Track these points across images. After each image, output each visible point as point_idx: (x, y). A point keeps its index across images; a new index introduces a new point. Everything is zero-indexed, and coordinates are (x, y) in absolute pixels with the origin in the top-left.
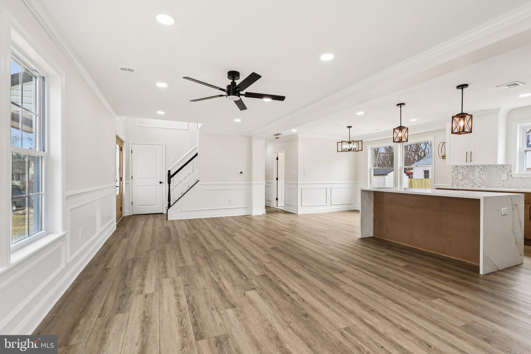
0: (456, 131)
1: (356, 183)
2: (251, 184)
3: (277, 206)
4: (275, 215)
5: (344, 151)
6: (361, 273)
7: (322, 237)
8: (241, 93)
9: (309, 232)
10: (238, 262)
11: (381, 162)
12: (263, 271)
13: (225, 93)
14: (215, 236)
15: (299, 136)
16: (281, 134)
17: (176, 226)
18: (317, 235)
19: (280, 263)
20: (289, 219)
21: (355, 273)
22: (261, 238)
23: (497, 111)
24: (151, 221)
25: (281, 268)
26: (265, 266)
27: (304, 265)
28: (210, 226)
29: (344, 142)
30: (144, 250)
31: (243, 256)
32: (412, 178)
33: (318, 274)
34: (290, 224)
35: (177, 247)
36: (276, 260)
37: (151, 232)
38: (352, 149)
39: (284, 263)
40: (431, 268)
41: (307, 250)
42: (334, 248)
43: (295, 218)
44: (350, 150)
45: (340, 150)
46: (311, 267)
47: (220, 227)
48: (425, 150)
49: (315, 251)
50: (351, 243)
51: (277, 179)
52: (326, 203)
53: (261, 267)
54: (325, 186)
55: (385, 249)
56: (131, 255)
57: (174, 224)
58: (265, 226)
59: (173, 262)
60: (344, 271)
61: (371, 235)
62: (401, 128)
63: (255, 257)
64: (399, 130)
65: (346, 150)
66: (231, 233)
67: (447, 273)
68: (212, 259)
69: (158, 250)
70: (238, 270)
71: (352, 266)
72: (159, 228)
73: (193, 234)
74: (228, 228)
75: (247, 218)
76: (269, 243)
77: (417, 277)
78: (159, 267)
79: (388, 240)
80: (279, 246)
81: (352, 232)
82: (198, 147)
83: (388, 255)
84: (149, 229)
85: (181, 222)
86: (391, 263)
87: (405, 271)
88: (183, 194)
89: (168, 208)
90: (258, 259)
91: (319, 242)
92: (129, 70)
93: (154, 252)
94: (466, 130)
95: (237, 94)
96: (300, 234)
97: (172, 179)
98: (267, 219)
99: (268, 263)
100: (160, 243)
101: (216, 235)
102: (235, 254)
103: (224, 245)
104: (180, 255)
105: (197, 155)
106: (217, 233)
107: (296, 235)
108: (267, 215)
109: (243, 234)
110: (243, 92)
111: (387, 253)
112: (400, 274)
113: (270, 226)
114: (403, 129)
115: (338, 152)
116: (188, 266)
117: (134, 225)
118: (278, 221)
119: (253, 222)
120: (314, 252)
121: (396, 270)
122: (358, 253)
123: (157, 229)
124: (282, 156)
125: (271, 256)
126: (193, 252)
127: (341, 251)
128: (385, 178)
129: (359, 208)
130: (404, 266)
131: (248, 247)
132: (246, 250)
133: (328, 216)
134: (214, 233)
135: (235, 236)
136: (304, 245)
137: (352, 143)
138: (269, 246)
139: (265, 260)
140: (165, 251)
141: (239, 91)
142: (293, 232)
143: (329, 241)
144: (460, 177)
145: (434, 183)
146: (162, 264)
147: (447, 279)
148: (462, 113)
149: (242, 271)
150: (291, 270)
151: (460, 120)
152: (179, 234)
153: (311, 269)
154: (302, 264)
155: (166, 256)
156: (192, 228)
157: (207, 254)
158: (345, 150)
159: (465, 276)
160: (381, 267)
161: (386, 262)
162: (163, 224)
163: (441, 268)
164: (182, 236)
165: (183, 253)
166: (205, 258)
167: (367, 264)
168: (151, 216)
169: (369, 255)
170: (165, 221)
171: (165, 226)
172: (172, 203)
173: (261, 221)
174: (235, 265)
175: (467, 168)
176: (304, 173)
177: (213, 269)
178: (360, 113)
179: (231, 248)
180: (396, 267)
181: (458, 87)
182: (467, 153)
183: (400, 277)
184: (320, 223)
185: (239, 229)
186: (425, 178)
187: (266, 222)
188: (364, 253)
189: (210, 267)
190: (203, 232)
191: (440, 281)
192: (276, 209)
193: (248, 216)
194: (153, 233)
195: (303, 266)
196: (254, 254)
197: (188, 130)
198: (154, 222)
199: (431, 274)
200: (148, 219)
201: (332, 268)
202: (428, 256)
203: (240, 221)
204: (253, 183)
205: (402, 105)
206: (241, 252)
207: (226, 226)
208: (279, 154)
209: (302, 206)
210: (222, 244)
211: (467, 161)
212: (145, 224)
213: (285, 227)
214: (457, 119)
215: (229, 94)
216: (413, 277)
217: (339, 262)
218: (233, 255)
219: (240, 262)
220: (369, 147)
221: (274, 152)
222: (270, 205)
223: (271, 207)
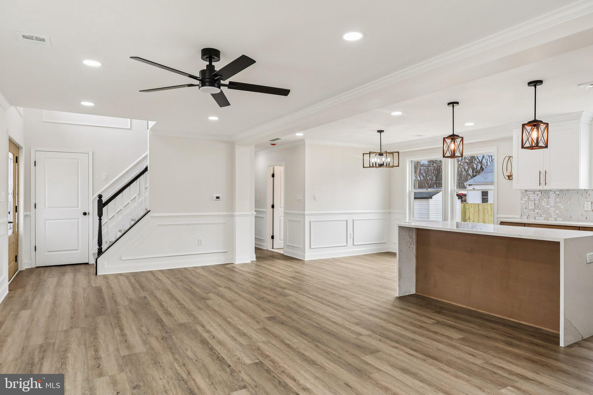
0: (527, 145)
1: (390, 213)
2: (233, 216)
3: (273, 248)
4: (269, 262)
5: (373, 167)
6: (401, 353)
7: (343, 297)
8: (222, 82)
9: (323, 290)
10: (216, 344)
11: (422, 178)
12: (257, 357)
13: (197, 82)
14: (178, 301)
15: (307, 142)
16: (279, 139)
17: (112, 285)
18: (334, 294)
19: (283, 342)
20: (292, 268)
21: (393, 354)
22: (251, 302)
24: (68, 277)
25: (285, 350)
26: (259, 349)
27: (318, 344)
28: (168, 283)
29: (373, 153)
30: (60, 330)
31: (225, 332)
32: (465, 201)
33: (340, 358)
34: (293, 278)
35: (116, 322)
36: (276, 337)
37: (70, 296)
38: (385, 165)
39: (288, 342)
40: (496, 340)
41: (322, 320)
42: (362, 314)
43: (301, 267)
44: (381, 165)
45: (366, 165)
46: (328, 347)
47: (185, 286)
48: (482, 160)
49: (334, 320)
50: (385, 306)
51: (273, 206)
52: (347, 243)
53: (253, 350)
54: (345, 217)
55: (433, 314)
56: (37, 340)
57: (108, 282)
58: (256, 281)
59: (111, 348)
60: (378, 351)
61: (413, 291)
62: (453, 137)
63: (244, 335)
64: (450, 140)
65: (376, 165)
66: (204, 295)
67: (518, 346)
68: (175, 340)
69: (84, 328)
70: (218, 357)
71: (389, 342)
72: (84, 289)
73: (141, 298)
74: (198, 286)
75: (227, 268)
76: (264, 310)
77: (479, 355)
78: (87, 357)
79: (436, 299)
80: (279, 314)
81: (385, 288)
82: (148, 158)
83: (438, 323)
84: (67, 291)
85: (121, 278)
86: (443, 335)
87: (462, 346)
88: (123, 232)
89: (98, 256)
90: (248, 336)
91: (339, 305)
92: (37, 39)
93: (77, 332)
94: (541, 144)
95: (216, 85)
96: (309, 294)
97: (105, 209)
98: (258, 270)
99: (264, 342)
100: (86, 317)
101: (179, 299)
102: (211, 330)
103: (193, 315)
104: (122, 335)
105: (146, 169)
106: (179, 294)
107: (304, 295)
108: (258, 263)
109: (222, 296)
110: (227, 82)
111: (436, 320)
112: (455, 352)
113: (263, 280)
114: (456, 139)
115: (364, 167)
116: (136, 354)
117: (38, 286)
118: (275, 272)
119: (237, 275)
120: (332, 321)
121: (449, 345)
122: (395, 321)
123: (81, 291)
124: (280, 171)
125: (268, 331)
126: (144, 329)
127: (372, 318)
128: (428, 202)
129: (395, 249)
130: (460, 339)
131: (231, 318)
132: (229, 323)
133: (350, 263)
134: (177, 296)
135: (209, 299)
136: (316, 311)
137: (385, 155)
138: (264, 315)
139: (259, 338)
140: (95, 329)
141: (219, 80)
142: (300, 290)
143: (352, 303)
144: (531, 206)
145: (498, 214)
146: (91, 353)
147: (517, 356)
148: (535, 121)
149: (224, 359)
150: (298, 352)
151: (532, 130)
152: (119, 299)
153: (329, 350)
154: (315, 341)
155: (97, 339)
156: (138, 287)
157: (166, 332)
158: (374, 165)
159: (542, 350)
160: (429, 341)
161: (436, 333)
162: (89, 282)
163: (509, 339)
164: (123, 302)
165: (127, 332)
166: (163, 338)
167: (409, 338)
168: (69, 269)
169: (411, 324)
170: (93, 277)
171: (94, 285)
172: (104, 247)
173: (249, 273)
174: (211, 349)
175: (540, 193)
176: (314, 198)
177: (177, 357)
178: (397, 113)
179: (204, 320)
180: (450, 341)
181: (530, 84)
182: (540, 173)
183: (455, 357)
184: (339, 274)
185: (216, 288)
186: (483, 202)
187: (257, 274)
188: (404, 321)
189: (173, 354)
190: (158, 294)
191: (509, 359)
192: (271, 253)
193: (228, 266)
194: (74, 299)
195: (316, 346)
196: (242, 328)
197: (131, 129)
198: (74, 280)
199: (496, 349)
200: (63, 274)
201: (359, 347)
202: (491, 321)
203: (217, 274)
204: (236, 213)
205: (454, 105)
206: (220, 326)
207: (193, 283)
208: (276, 167)
209: (310, 248)
210: (189, 314)
211: (540, 184)
212: (59, 284)
213: (286, 283)
214: (529, 128)
215: (203, 84)
216: (474, 356)
217: (369, 336)
218: (208, 332)
219: (220, 343)
220: (408, 160)
221: (268, 166)
222: (262, 247)
223: (264, 250)
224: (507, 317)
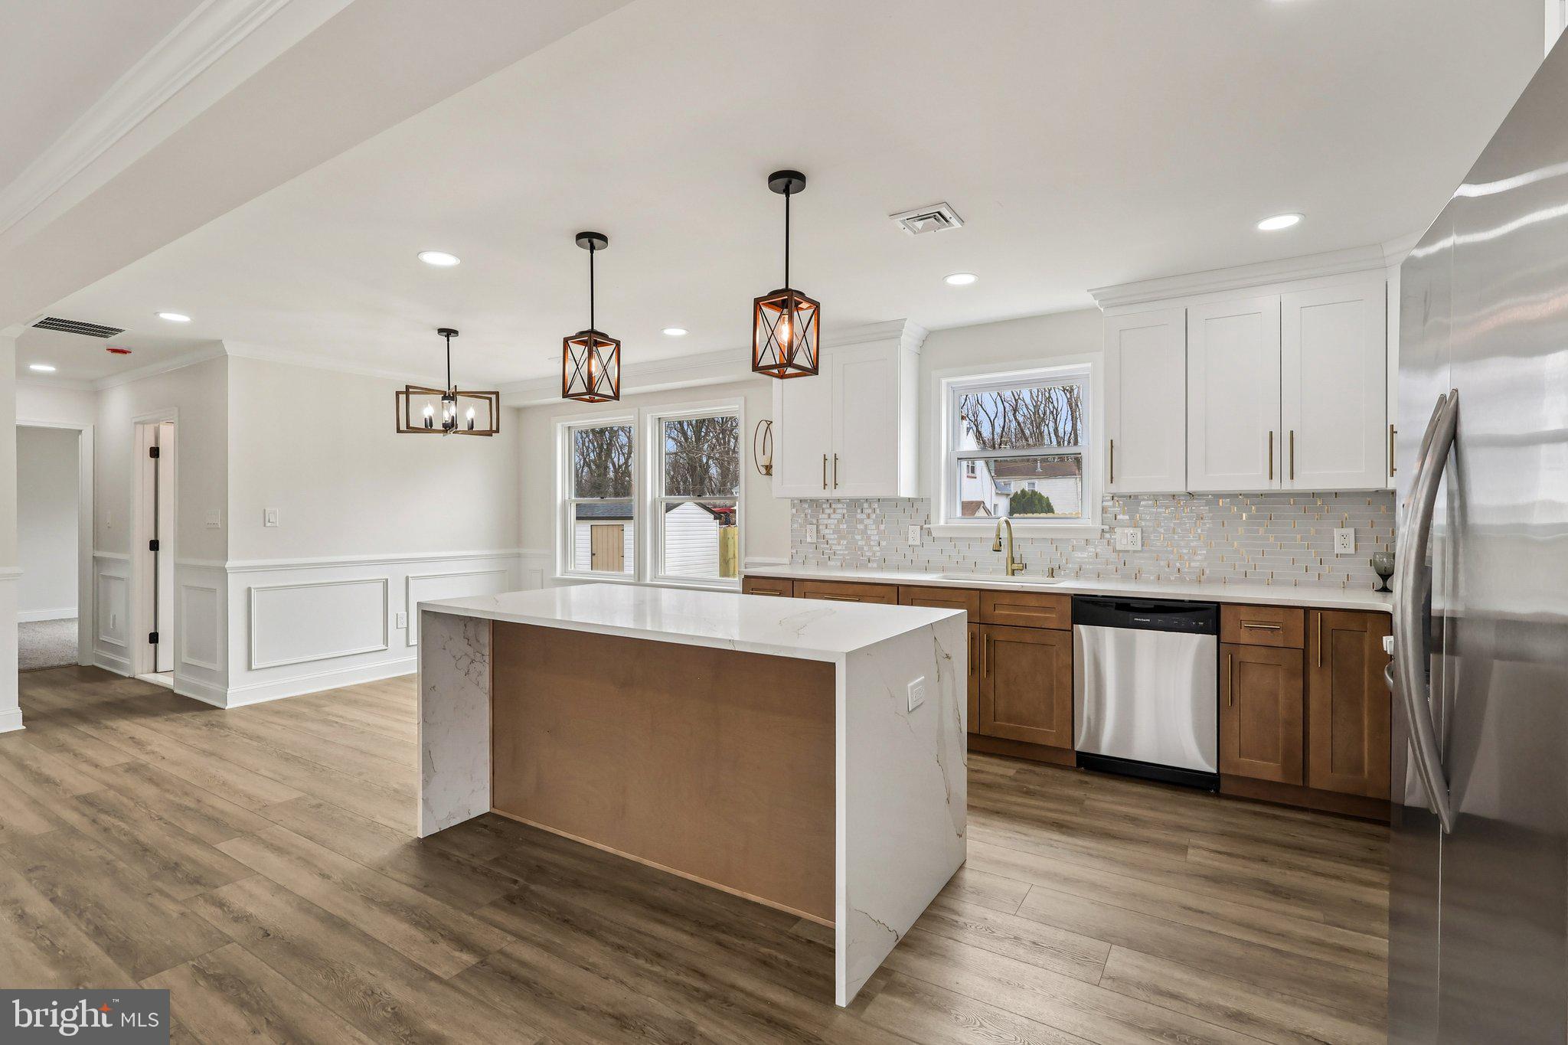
0: (767, 361)
1: (519, 556)
3: (156, 671)
15: (230, 348)
16: (120, 331)
23: (890, 331)
29: (430, 390)
38: (459, 426)
44: (446, 427)
51: (155, 546)
52: (386, 641)
54: (380, 573)
61: (481, 807)
62: (592, 339)
94: (801, 361)
115: (398, 430)
144: (811, 534)
145: (746, 555)
148: (786, 291)
151: (778, 317)
175: (828, 506)
176: (266, 522)
178: (439, 259)
181: (773, 179)
182: (825, 459)
208: (158, 428)
209: (249, 668)
211: (825, 485)
214: (771, 312)
220: (559, 426)
221: (136, 423)
222: (118, 668)
223: (124, 678)
224: (715, 880)
